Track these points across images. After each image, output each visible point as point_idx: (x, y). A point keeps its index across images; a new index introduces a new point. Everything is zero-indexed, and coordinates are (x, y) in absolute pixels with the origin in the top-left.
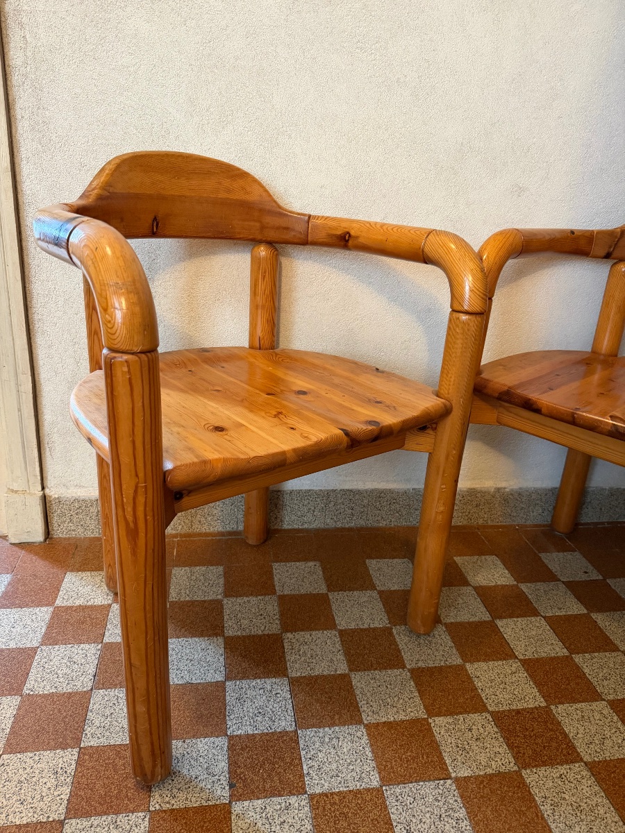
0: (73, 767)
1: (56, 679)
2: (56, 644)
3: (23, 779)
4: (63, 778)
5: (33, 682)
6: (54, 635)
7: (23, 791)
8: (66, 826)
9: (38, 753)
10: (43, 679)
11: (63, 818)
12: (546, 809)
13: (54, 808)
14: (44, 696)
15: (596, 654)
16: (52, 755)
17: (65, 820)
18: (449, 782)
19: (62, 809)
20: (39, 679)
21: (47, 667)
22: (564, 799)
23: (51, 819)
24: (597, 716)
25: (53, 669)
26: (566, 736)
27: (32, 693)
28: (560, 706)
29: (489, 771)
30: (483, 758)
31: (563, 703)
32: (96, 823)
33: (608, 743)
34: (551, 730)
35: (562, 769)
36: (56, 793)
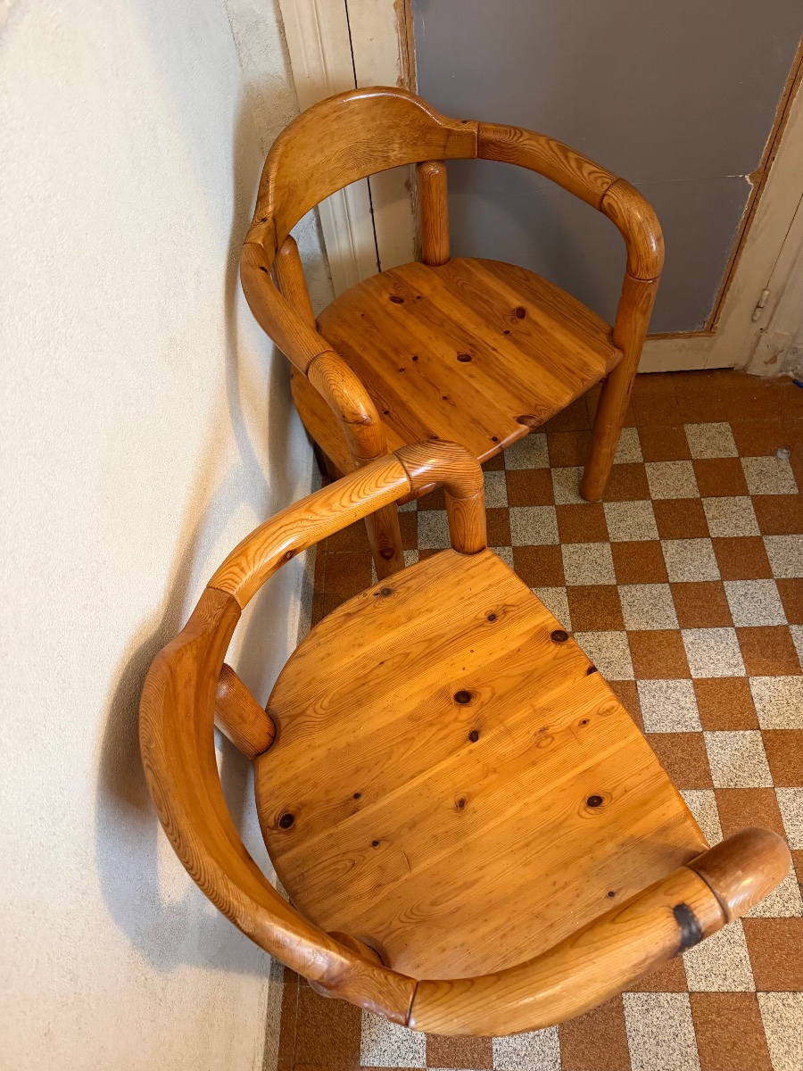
0: (641, 995)
1: (541, 1037)
2: (491, 1049)
3: (654, 1042)
4: (652, 1002)
5: (546, 1063)
6: (476, 1056)
7: (666, 1039)
8: (694, 989)
9: (629, 1034)
10: (541, 1052)
11: (687, 994)
12: (656, 627)
13: (679, 1004)
14: (563, 1046)
15: (512, 527)
16: (630, 1019)
17: (688, 992)
18: (638, 683)
19: (679, 996)
20: (541, 1057)
21: (524, 1053)
22: (647, 611)
23: (689, 1005)
24: (575, 556)
25: (527, 1044)
26: (593, 586)
27: (559, 1061)
28: (566, 578)
29: (628, 651)
30: (617, 653)
31: (563, 576)
32: (689, 964)
33: (599, 561)
34: (589, 594)
35: (624, 602)
36: (666, 1006)
